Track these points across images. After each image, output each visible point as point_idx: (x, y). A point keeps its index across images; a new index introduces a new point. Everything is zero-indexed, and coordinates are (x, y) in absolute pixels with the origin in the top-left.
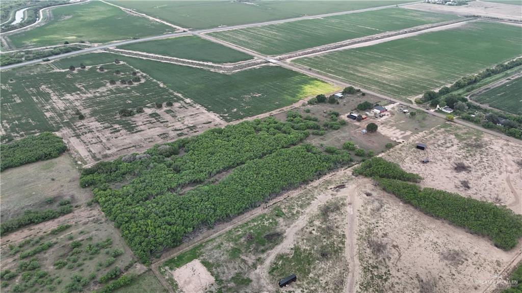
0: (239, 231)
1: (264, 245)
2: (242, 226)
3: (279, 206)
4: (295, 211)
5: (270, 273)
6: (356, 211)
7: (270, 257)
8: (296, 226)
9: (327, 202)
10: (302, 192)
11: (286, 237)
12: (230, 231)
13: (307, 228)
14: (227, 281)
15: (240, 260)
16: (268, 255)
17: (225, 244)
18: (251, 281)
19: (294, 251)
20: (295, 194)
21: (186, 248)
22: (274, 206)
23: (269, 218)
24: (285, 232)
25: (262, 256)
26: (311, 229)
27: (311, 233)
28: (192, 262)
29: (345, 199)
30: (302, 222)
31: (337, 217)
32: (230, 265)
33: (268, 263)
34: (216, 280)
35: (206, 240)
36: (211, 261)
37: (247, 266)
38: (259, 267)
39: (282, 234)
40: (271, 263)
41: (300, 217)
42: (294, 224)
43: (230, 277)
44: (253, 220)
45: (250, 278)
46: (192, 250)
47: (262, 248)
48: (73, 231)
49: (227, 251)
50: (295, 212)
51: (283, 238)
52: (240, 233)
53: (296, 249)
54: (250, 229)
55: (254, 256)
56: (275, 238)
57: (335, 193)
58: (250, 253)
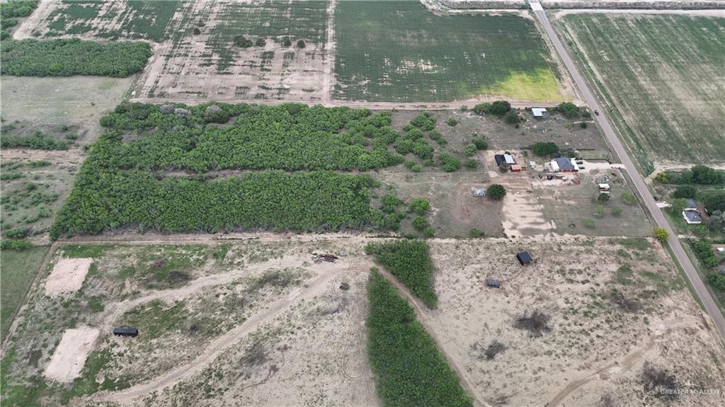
0: (160, 250)
1: (159, 281)
2: (170, 247)
3: (232, 245)
4: (239, 261)
5: (126, 313)
6: (299, 299)
7: (147, 298)
8: (215, 279)
9: (285, 270)
10: (278, 241)
11: (190, 284)
12: (153, 246)
13: (221, 288)
14: (86, 298)
15: (120, 283)
16: (148, 295)
17: (132, 258)
18: (103, 310)
19: (175, 305)
20: (268, 238)
21: (98, 241)
22: (227, 242)
23: (203, 254)
24: (195, 279)
25: (143, 292)
26: (225, 291)
27: (217, 296)
28: (86, 259)
29: (310, 277)
30: (225, 278)
31: (269, 294)
32: (108, 283)
33: (138, 302)
34: (80, 291)
35: (124, 242)
36: (99, 268)
37: (118, 293)
38: (126, 301)
39: (191, 279)
40: (140, 304)
41: (234, 270)
42: (217, 276)
43: (93, 295)
44: (188, 247)
45: (106, 307)
46: (100, 246)
47: (155, 283)
48: (47, 171)
49: (124, 267)
50: (237, 260)
51: (186, 284)
52: (159, 253)
53: (180, 305)
54: (172, 255)
55: (136, 286)
56: (179, 277)
57: (312, 262)
58: (137, 282)
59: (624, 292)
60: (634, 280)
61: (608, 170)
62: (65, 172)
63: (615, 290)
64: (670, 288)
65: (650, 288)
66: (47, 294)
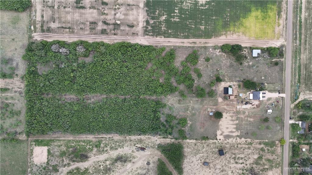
0: (73, 143)
1: (76, 158)
2: (77, 141)
3: (102, 141)
4: (106, 149)
5: (67, 173)
6: (131, 168)
7: (74, 166)
8: (98, 158)
9: (125, 154)
10: (121, 139)
11: (89, 160)
12: (70, 141)
13: (101, 162)
14: (51, 166)
15: (62, 159)
16: (74, 165)
17: (63, 147)
18: (58, 171)
19: (85, 170)
20: (117, 137)
21: (46, 138)
22: (100, 139)
23: (91, 145)
24: (90, 158)
25: (72, 163)
26: (103, 164)
27: (100, 166)
28: (45, 147)
29: (135, 158)
30: (102, 157)
31: (120, 166)
32: (57, 159)
33: (70, 168)
34: (47, 162)
35: (57, 138)
36: (51, 151)
37: (62, 164)
38: (66, 167)
39: (89, 158)
40: (72, 169)
41: (105, 154)
42: (98, 156)
43: (53, 164)
44: (84, 141)
45: (59, 170)
46: (48, 140)
47: (75, 159)
48: (9, 94)
49: (61, 151)
50: (105, 149)
51: (87, 160)
52: (73, 145)
53: (87, 169)
54: (79, 145)
55: (68, 161)
56: (84, 157)
57: (135, 151)
58: (68, 159)
59: (255, 168)
60: (262, 163)
61: (276, 98)
62: (17, 94)
63: (252, 167)
64: (274, 167)
65: (266, 167)
66: (35, 164)
